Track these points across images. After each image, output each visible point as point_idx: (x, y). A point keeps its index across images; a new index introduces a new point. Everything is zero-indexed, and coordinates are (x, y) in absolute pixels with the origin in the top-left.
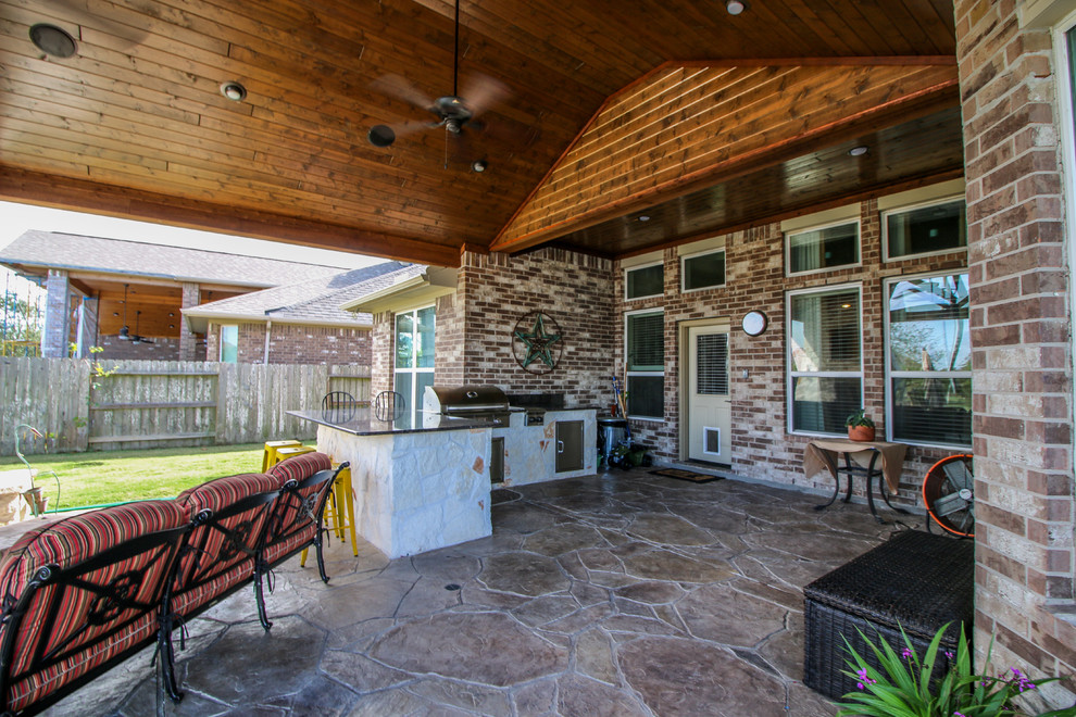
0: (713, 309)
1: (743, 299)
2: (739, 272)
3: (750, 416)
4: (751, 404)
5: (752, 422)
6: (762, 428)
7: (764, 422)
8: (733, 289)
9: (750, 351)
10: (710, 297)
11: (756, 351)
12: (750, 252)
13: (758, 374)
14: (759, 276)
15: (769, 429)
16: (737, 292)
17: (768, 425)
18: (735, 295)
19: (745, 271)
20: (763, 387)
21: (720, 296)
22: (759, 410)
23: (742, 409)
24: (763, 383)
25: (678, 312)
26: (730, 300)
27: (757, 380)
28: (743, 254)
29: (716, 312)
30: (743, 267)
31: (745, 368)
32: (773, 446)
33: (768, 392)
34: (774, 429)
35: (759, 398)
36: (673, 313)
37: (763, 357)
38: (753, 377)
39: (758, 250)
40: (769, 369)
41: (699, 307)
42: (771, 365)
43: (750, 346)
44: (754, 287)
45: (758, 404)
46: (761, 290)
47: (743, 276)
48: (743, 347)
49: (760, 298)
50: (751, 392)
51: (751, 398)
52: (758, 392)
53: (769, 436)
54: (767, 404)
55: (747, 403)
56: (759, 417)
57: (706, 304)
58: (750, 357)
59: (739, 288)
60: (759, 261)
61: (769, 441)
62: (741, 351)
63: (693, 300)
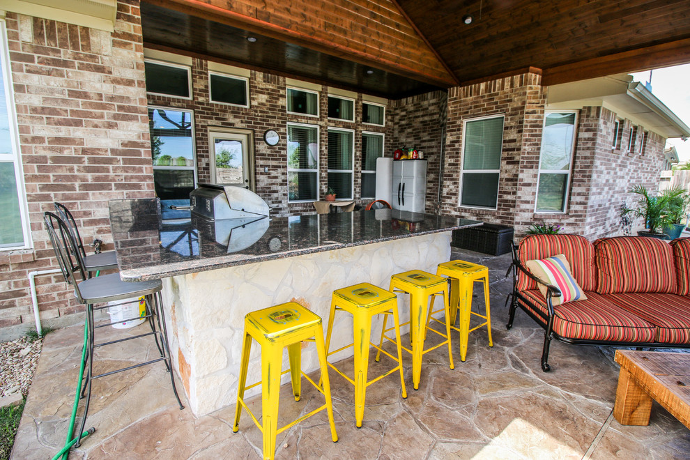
0: (242, 122)
1: (264, 120)
2: (260, 101)
3: (269, 195)
4: (270, 188)
5: (270, 199)
6: (276, 202)
7: (277, 198)
8: (256, 111)
9: (269, 155)
10: (239, 113)
11: (273, 155)
12: (267, 89)
13: (274, 170)
14: (273, 107)
15: (280, 202)
16: (260, 114)
17: (279, 200)
18: (258, 116)
19: (264, 101)
20: (276, 177)
21: (247, 114)
22: (276, 192)
23: (264, 192)
24: (276, 175)
25: (211, 118)
26: (254, 119)
27: (274, 173)
28: (262, 89)
29: (244, 125)
30: (263, 98)
31: (266, 166)
32: (282, 211)
33: (279, 181)
34: (283, 202)
35: (274, 184)
36: (205, 117)
37: (276, 160)
38: (271, 171)
39: (273, 90)
40: (280, 167)
41: (231, 119)
42: (281, 165)
43: (269, 152)
44: (271, 114)
45: (274, 188)
46: (274, 117)
47: (263, 104)
48: (264, 152)
49: (274, 122)
50: (270, 181)
51: (270, 184)
52: (274, 181)
53: (280, 206)
54: (279, 188)
55: (267, 188)
56: (275, 195)
57: (235, 117)
58: (269, 159)
59: (261, 112)
60: (273, 98)
61: (281, 209)
62: (263, 155)
63: (224, 111)
